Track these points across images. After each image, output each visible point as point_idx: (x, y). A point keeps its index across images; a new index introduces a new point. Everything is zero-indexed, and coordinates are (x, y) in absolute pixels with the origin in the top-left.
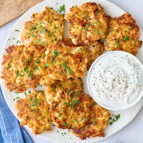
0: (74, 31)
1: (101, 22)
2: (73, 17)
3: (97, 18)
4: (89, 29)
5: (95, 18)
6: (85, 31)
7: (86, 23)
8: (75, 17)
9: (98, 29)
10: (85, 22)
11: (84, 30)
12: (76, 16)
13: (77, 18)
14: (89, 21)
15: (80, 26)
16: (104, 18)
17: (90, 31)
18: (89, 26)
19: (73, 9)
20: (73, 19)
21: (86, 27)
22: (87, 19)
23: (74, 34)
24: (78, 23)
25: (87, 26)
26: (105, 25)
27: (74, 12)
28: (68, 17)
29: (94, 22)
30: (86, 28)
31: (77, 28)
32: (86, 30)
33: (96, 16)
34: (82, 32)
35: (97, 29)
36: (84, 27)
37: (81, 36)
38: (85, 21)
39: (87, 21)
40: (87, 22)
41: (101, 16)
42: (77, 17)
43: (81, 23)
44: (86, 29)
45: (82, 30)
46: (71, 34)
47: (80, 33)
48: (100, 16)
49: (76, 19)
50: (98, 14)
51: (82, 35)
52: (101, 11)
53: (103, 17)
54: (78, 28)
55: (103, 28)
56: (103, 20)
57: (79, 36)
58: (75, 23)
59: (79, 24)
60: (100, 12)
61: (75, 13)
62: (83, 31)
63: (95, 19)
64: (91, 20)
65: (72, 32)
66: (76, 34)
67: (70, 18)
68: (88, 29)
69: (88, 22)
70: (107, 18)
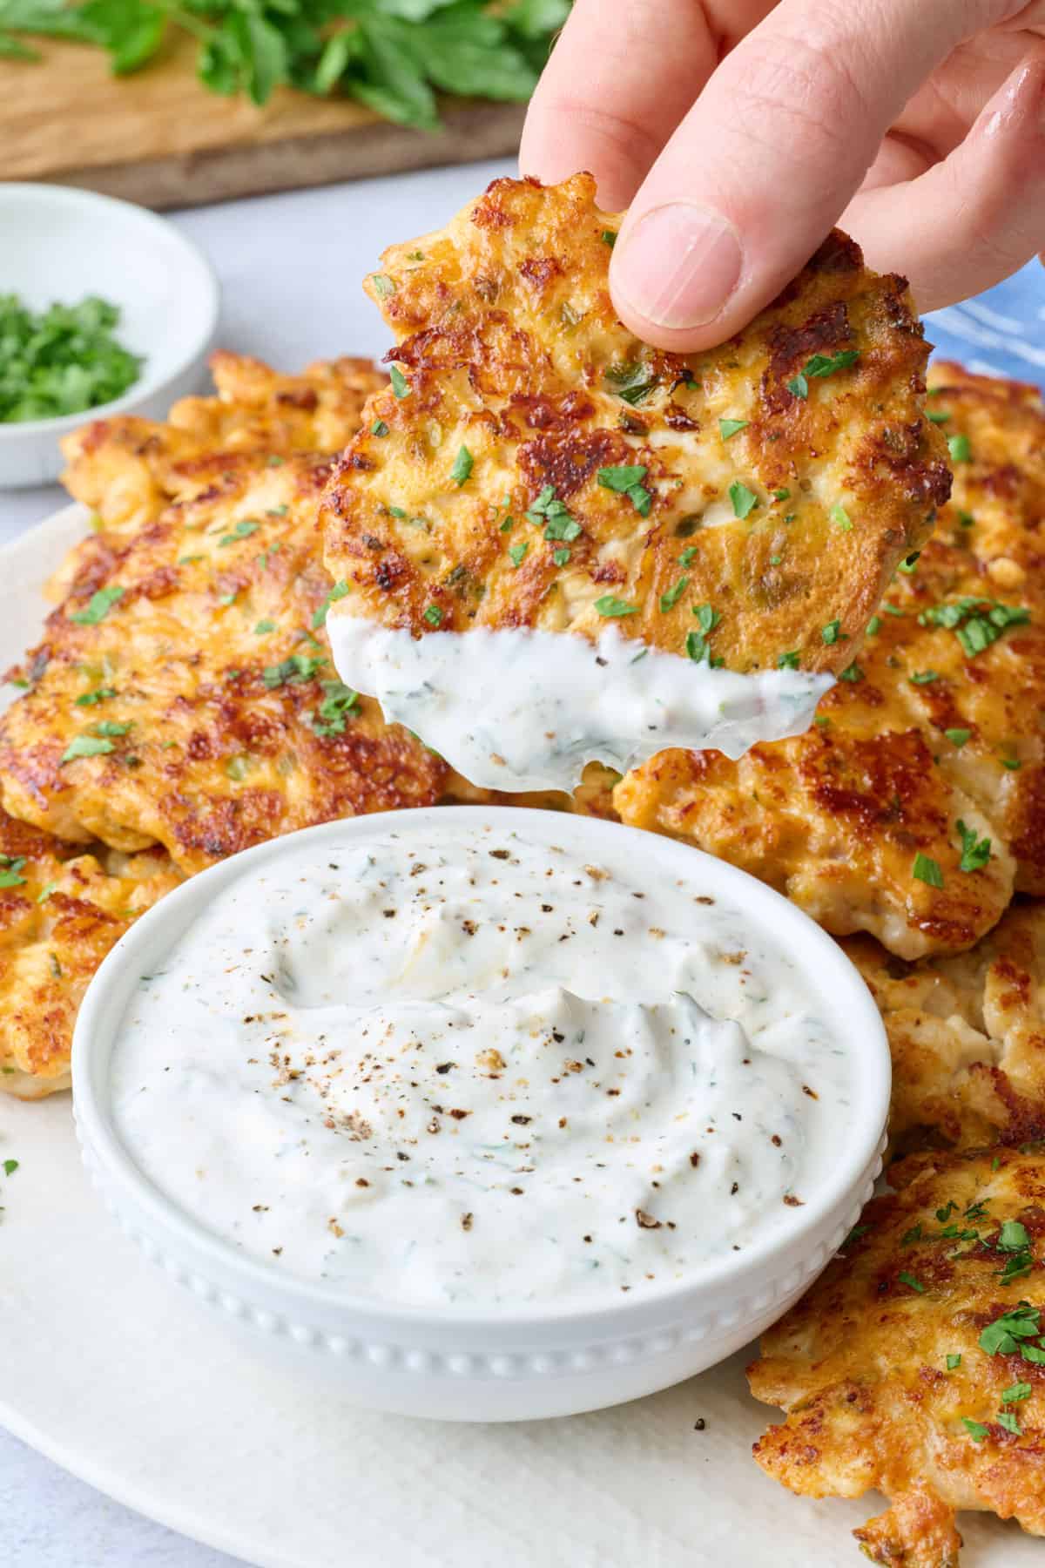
0: (399, 500)
1: (816, 506)
2: (475, 309)
3: (779, 435)
4: (613, 550)
5: (756, 429)
6: (539, 546)
7: (600, 450)
8: (499, 318)
9: (726, 591)
10: (600, 436)
11: (532, 541)
12: (525, 307)
13: (520, 338)
14: (661, 438)
15: (501, 463)
16: (885, 473)
17: (609, 577)
18: (626, 500)
19: (517, 205)
20: (464, 339)
21: (581, 502)
22: (642, 408)
23: (381, 533)
24: (500, 405)
25: (592, 497)
26: (853, 578)
27: (514, 247)
28: (406, 279)
29: (717, 474)
30: (568, 513)
31: (453, 472)
32: (554, 542)
33: (780, 401)
34: (498, 545)
35: (709, 586)
36: (547, 492)
37: (460, 594)
38: (608, 421)
39: (636, 426)
40: (628, 451)
41: (854, 435)
42: (521, 323)
43: (545, 423)
44: (572, 531)
45: (508, 525)
46: (352, 526)
47: (463, 547)
48: (835, 425)
49: (499, 339)
50: (828, 394)
51: (480, 590)
52: (886, 375)
53: (861, 462)
54: (469, 473)
55: (795, 606)
56: (849, 498)
57: (438, 593)
58: (457, 394)
59: (504, 428)
60: (861, 384)
61: (528, 268)
62: (514, 542)
63: (756, 442)
64: (686, 440)
65: (371, 499)
66: (414, 541)
67: (427, 301)
68: (588, 542)
69: (635, 442)
70: (918, 484)
